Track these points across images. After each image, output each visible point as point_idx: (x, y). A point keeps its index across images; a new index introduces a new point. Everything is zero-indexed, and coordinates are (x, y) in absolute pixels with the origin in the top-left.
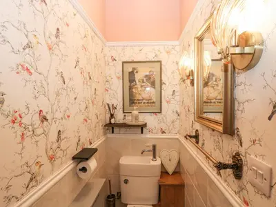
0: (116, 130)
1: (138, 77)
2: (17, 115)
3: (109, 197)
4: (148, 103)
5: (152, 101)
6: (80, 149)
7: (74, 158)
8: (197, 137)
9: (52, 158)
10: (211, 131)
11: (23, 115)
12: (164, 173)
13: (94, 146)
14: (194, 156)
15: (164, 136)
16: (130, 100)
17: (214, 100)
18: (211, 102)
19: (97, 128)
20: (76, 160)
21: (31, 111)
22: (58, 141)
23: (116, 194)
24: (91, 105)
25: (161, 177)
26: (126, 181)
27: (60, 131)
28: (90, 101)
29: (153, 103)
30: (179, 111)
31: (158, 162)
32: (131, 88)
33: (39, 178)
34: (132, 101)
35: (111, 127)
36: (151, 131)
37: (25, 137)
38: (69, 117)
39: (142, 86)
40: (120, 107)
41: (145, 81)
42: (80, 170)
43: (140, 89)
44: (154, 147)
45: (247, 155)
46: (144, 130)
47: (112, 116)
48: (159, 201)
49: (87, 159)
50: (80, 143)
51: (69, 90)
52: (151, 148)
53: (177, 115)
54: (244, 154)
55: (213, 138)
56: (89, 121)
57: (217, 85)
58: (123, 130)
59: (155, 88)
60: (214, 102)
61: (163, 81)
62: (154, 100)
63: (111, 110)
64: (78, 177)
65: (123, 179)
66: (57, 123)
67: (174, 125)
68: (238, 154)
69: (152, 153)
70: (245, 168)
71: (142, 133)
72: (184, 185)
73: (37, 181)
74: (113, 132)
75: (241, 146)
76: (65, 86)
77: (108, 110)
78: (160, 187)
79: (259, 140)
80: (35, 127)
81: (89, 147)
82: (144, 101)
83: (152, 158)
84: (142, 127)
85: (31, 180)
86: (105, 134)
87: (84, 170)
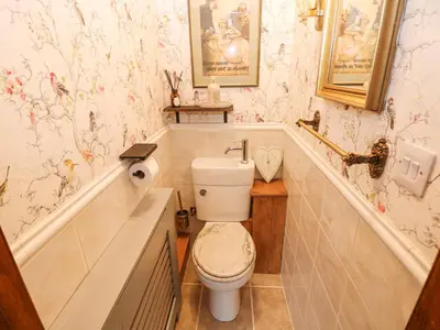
0: (183, 116)
1: (218, 17)
2: (12, 78)
3: (179, 213)
4: (235, 69)
5: (242, 66)
6: (129, 145)
7: (122, 158)
8: (315, 123)
9: (88, 156)
10: (342, 111)
11: (23, 80)
12: (259, 180)
13: (150, 141)
14: (308, 153)
15: (261, 126)
16: (205, 63)
17: (352, 63)
18: (345, 66)
19: (152, 113)
20: (126, 160)
21: (35, 74)
22: (92, 130)
23: (188, 210)
24: (136, 71)
25: (254, 185)
26: (203, 193)
27: (92, 114)
28: (135, 64)
29: (244, 68)
30: (288, 84)
31: (250, 165)
32: (204, 40)
33: (74, 184)
34: (208, 67)
35: (175, 112)
36: (240, 119)
37: (37, 119)
38: (102, 89)
39: (225, 37)
40: (187, 77)
41: (230, 24)
42: (134, 174)
43: (221, 42)
44: (245, 142)
45: (399, 140)
46: (229, 116)
47: (175, 92)
48: (250, 216)
49: (143, 159)
50: (129, 135)
51: (93, 37)
52: (240, 145)
53: (284, 90)
54: (393, 141)
55: (343, 121)
56: (137, 100)
57: (361, 33)
58: (195, 117)
59: (247, 39)
60: (351, 67)
61: (264, 25)
62: (246, 63)
63: (172, 81)
64: (133, 185)
65: (197, 190)
66: (85, 98)
67: (278, 108)
68: (383, 141)
69: (241, 152)
70: (390, 161)
71: (226, 121)
72: (287, 196)
73: (72, 187)
74: (178, 121)
75: (392, 127)
76: (85, 29)
77: (167, 84)
78: (252, 199)
79: (427, 115)
80: (50, 103)
81: (143, 142)
82: (230, 65)
83: (241, 159)
84: (226, 112)
85: (63, 185)
86: (166, 124)
87: (140, 174)
